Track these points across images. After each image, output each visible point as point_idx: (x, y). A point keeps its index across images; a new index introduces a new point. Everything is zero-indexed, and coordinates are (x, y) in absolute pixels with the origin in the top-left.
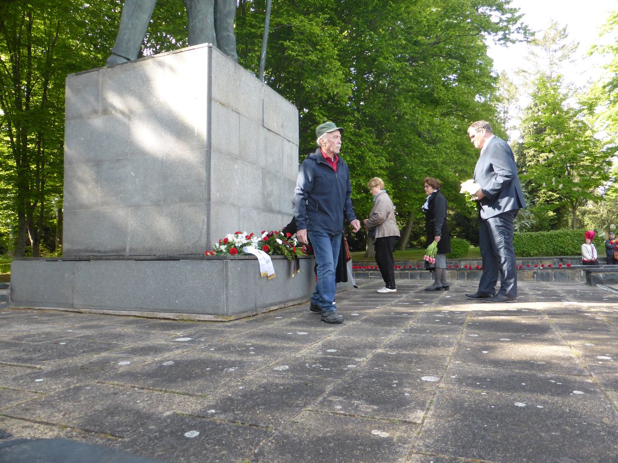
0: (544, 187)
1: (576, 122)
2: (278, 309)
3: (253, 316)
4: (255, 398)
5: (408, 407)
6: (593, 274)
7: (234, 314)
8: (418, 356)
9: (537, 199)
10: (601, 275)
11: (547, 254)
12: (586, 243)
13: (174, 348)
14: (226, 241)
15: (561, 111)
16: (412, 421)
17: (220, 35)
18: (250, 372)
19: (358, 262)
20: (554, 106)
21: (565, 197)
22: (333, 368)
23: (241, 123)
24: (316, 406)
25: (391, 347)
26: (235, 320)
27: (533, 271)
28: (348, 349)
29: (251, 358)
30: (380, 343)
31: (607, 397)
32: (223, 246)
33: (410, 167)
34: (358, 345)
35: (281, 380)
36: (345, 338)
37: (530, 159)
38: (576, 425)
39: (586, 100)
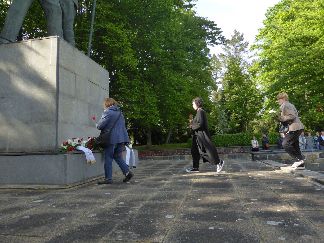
0: (234, 112)
1: (247, 81)
2: (96, 180)
3: (82, 184)
4: (74, 235)
5: (156, 233)
6: (255, 156)
7: (70, 184)
8: (166, 204)
9: (231, 118)
10: (258, 156)
11: (236, 145)
12: (253, 139)
13: (31, 207)
14: (67, 144)
15: (241, 75)
16: (157, 242)
17: (65, 31)
18: (74, 219)
19: (143, 151)
20: (238, 73)
21: (244, 117)
22: (121, 214)
23: (76, 79)
24: (108, 237)
25: (153, 199)
26: (71, 187)
27: (228, 154)
28: (131, 201)
29: (76, 210)
30: (147, 197)
31: (253, 221)
32: (65, 146)
33: (168, 103)
34: (136, 199)
35: (91, 223)
36: (130, 195)
37: (227, 98)
38: (236, 237)
39: (251, 71)
